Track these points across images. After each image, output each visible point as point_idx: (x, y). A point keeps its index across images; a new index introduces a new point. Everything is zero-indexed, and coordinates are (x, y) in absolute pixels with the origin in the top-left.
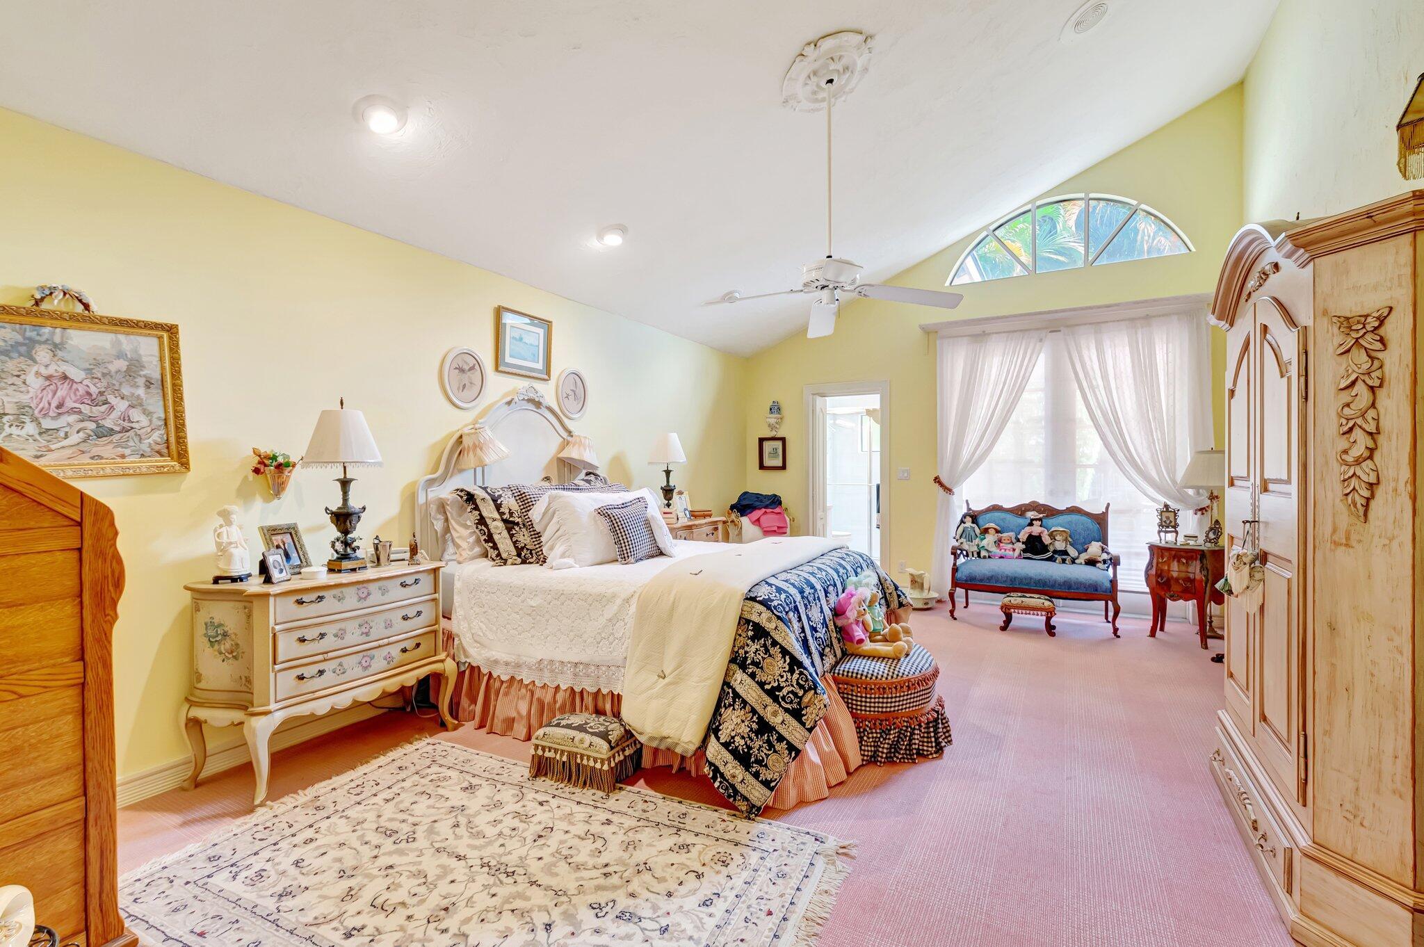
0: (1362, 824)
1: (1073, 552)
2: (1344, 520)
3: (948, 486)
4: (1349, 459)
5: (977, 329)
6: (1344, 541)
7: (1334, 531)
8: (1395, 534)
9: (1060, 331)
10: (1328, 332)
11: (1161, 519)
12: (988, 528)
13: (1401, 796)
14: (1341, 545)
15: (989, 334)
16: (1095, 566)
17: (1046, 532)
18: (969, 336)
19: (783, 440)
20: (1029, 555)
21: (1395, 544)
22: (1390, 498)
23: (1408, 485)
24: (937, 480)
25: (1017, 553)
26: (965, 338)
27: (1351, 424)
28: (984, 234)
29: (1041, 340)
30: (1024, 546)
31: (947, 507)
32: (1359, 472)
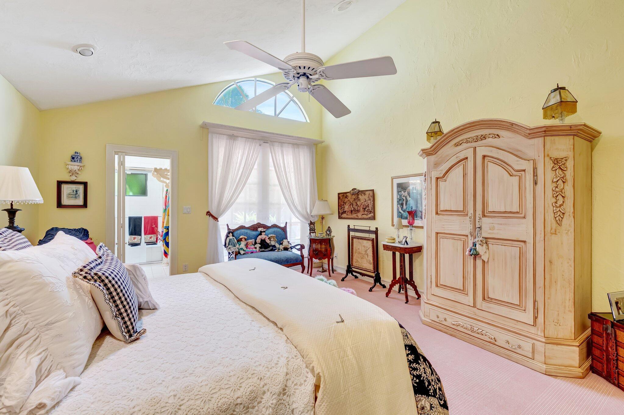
0: (560, 325)
1: (277, 245)
2: (555, 225)
3: (216, 217)
4: (558, 205)
5: (231, 132)
6: (554, 233)
7: (551, 229)
8: (570, 229)
9: (268, 143)
10: (549, 162)
11: (310, 227)
12: (241, 239)
13: (571, 312)
14: (553, 234)
15: (237, 137)
16: (288, 250)
17: (267, 238)
18: (228, 135)
19: (85, 184)
20: (263, 250)
21: (569, 232)
22: (568, 218)
23: (573, 213)
24: (209, 213)
25: (258, 249)
26: (225, 136)
27: (558, 194)
28: (233, 83)
29: (260, 145)
30: (260, 246)
31: (216, 229)
32: (561, 210)
